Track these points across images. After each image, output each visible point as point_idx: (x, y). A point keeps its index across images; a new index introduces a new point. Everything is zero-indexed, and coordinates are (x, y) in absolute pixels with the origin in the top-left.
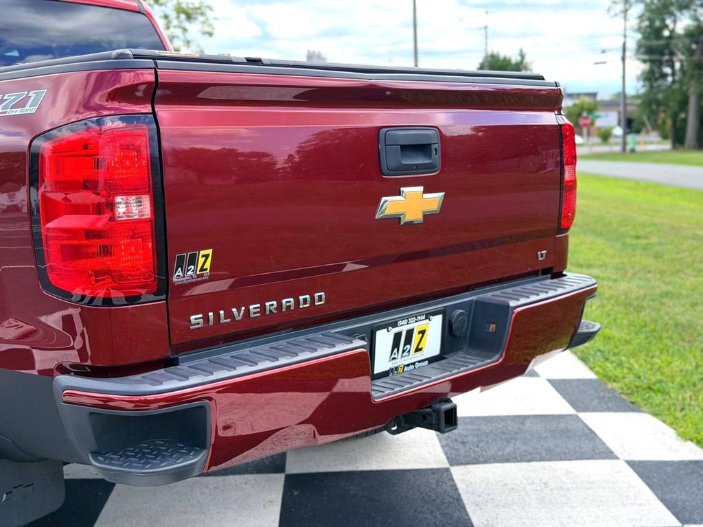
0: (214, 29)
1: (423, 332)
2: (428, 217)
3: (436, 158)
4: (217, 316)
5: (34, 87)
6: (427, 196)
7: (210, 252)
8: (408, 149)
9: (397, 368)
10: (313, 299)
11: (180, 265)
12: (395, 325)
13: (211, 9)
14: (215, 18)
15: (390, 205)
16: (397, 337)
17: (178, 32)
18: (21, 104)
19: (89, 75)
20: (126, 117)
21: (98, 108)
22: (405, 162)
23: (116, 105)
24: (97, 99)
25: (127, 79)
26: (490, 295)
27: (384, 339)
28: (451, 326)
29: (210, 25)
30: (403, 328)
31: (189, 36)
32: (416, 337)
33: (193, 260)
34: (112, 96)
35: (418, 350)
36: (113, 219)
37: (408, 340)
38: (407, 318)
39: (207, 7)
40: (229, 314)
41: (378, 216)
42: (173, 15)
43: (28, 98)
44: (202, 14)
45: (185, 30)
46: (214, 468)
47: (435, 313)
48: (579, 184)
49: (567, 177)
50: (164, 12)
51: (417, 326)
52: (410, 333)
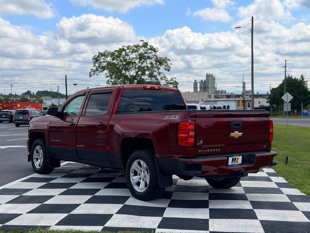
0: (170, 68)
1: (238, 159)
2: (239, 137)
3: (241, 126)
4: (203, 151)
5: (177, 115)
6: (239, 133)
7: (202, 141)
8: (235, 125)
9: (233, 165)
10: (218, 150)
11: (198, 142)
12: (233, 157)
13: (169, 60)
14: (170, 64)
15: (232, 134)
16: (233, 159)
17: (156, 69)
18: (175, 117)
19: (185, 114)
20: (191, 120)
21: (187, 119)
22: (235, 127)
23: (190, 118)
24: (187, 117)
25: (192, 114)
26: (252, 153)
27: (230, 159)
28: (244, 158)
29: (168, 66)
30: (234, 157)
31: (160, 71)
32: (237, 160)
33: (200, 142)
34: (189, 117)
35: (237, 162)
36: (189, 135)
37: (235, 160)
38: (235, 155)
39: (168, 59)
40: (205, 151)
41: (230, 136)
42: (154, 63)
43: (176, 117)
44: (166, 62)
45: (159, 69)
46: (202, 175)
47: (241, 155)
48: (274, 132)
49: (271, 131)
50: (150, 61)
51: (237, 157)
52: (235, 158)
